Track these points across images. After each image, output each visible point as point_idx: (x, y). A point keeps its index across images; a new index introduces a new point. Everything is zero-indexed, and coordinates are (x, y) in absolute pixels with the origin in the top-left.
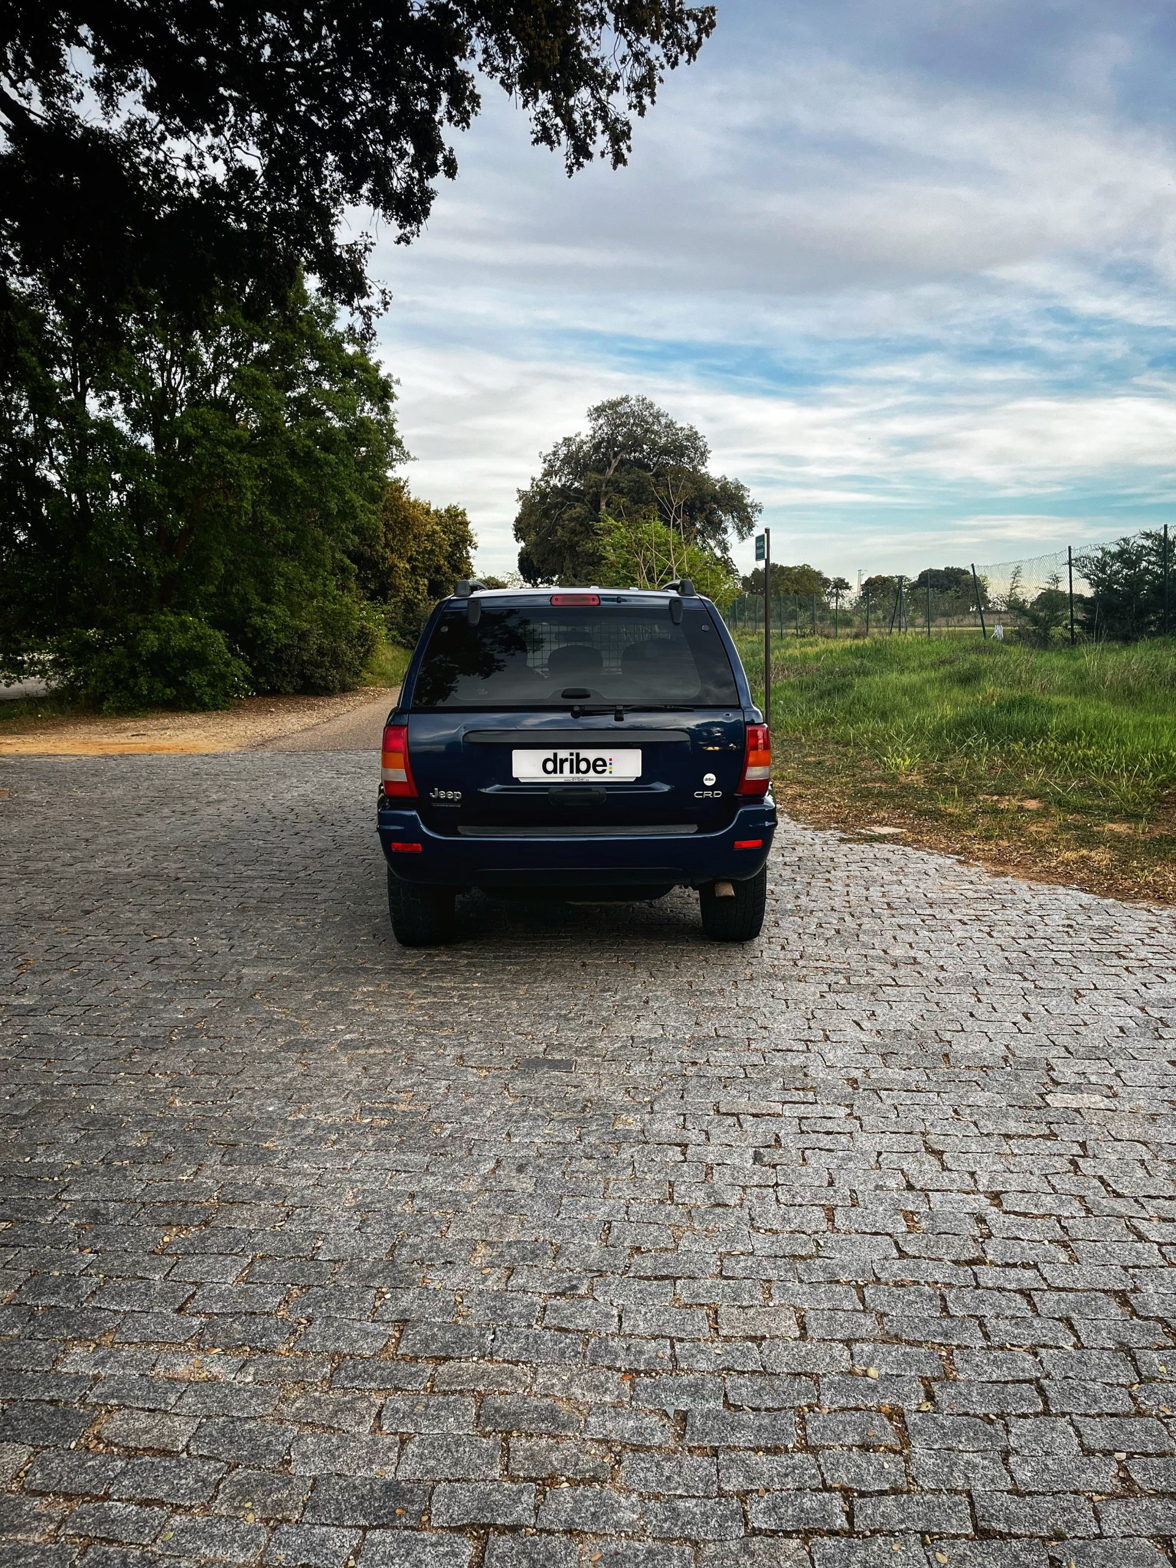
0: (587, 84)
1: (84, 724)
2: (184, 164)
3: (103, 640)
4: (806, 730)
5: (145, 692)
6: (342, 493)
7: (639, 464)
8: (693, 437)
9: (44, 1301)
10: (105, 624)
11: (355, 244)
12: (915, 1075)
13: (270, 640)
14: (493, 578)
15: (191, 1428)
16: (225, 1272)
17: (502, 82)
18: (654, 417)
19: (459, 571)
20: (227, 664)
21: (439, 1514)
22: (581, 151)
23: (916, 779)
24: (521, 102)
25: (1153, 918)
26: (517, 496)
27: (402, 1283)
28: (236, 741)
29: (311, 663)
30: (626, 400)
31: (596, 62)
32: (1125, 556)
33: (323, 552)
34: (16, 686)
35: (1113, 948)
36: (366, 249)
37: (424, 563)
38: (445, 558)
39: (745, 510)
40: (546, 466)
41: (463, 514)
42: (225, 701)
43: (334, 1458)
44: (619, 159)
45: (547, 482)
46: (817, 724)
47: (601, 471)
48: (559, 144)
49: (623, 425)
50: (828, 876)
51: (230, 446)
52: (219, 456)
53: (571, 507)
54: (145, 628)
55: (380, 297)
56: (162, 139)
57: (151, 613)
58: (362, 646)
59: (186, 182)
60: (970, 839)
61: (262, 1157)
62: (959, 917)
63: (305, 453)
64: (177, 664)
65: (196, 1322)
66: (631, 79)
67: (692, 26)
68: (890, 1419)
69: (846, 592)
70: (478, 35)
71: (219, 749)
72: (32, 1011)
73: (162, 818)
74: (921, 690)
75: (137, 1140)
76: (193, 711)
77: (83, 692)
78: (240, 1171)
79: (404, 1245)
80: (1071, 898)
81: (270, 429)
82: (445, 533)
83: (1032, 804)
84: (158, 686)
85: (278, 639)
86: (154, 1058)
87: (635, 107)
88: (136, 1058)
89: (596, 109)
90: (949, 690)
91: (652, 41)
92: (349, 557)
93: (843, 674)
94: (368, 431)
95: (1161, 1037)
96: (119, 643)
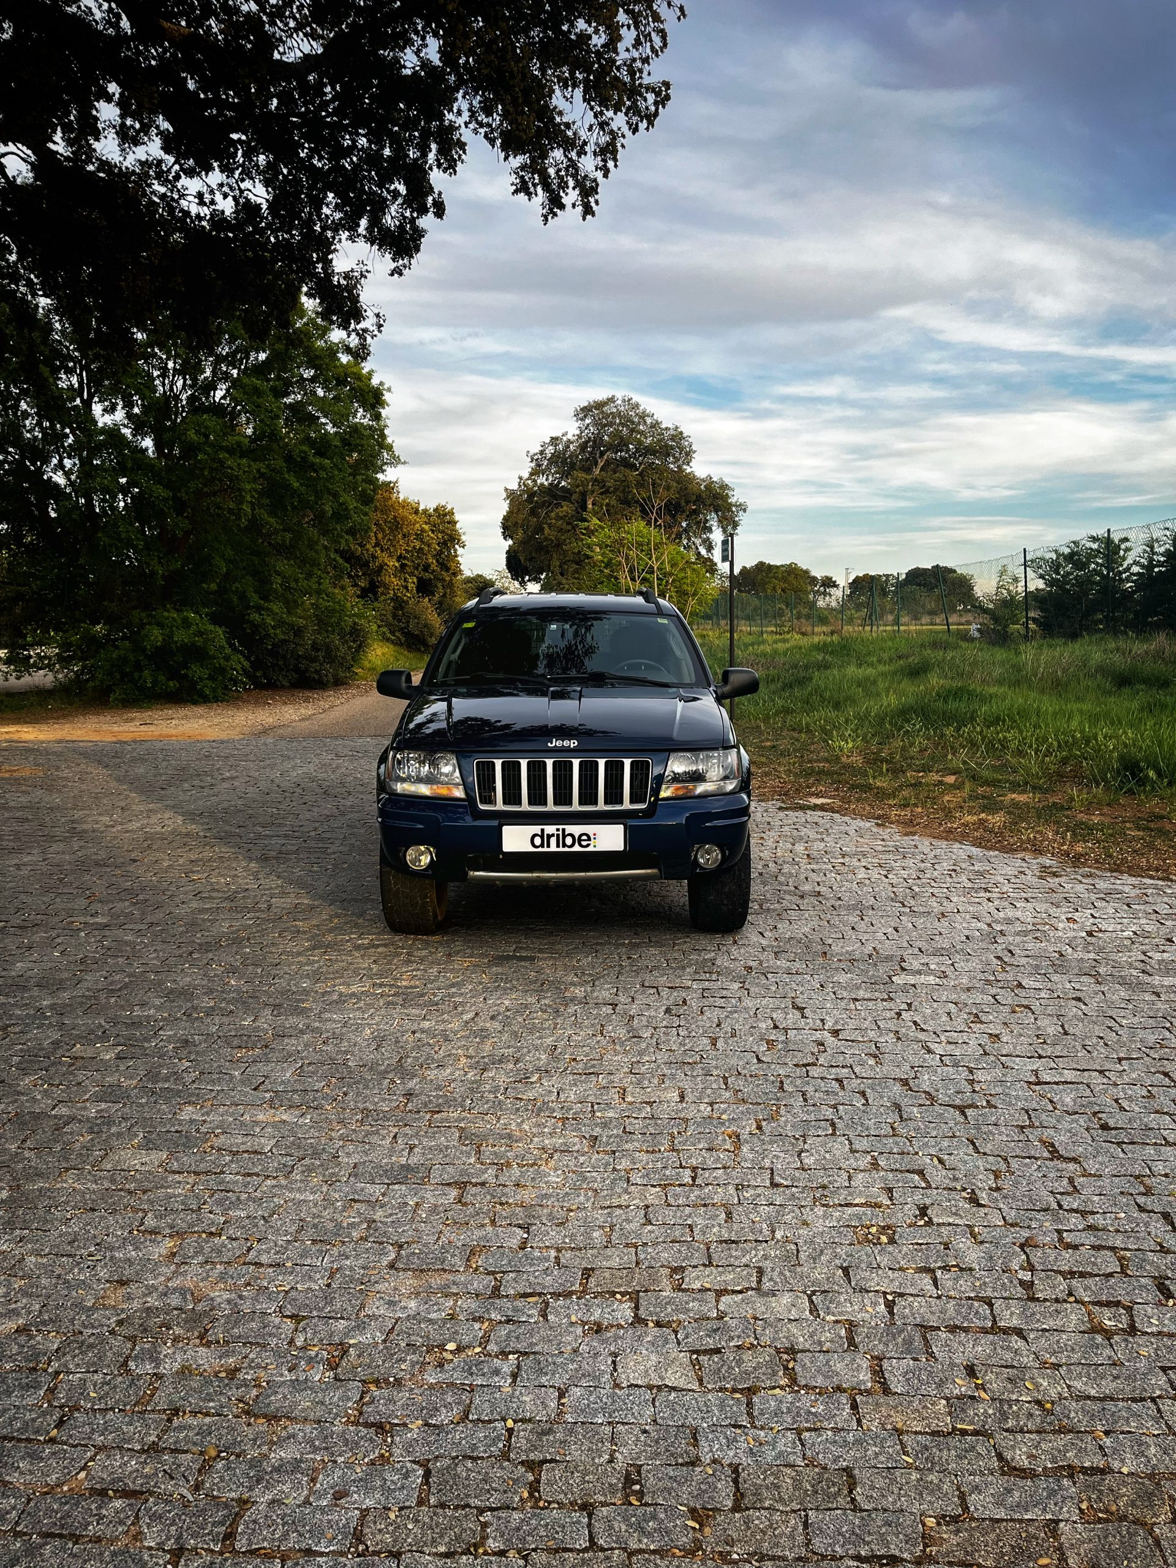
0: (559, 146)
1: (93, 714)
2: (196, 200)
3: (108, 635)
4: (767, 719)
5: (149, 685)
6: (336, 496)
7: (626, 463)
8: (678, 436)
9: (161, 1085)
10: (112, 621)
11: (352, 271)
12: (798, 965)
13: (268, 635)
14: (481, 576)
15: (273, 1142)
16: (283, 1070)
17: (486, 136)
18: (640, 417)
19: (447, 569)
20: (227, 658)
21: (435, 1177)
22: (555, 203)
23: (857, 760)
24: (502, 155)
25: (1025, 865)
26: (504, 495)
27: (407, 1074)
28: (238, 729)
29: (306, 658)
30: (612, 400)
31: (568, 126)
32: (1075, 557)
33: (317, 552)
34: (26, 680)
35: (983, 886)
36: (362, 275)
37: (413, 561)
38: (434, 556)
39: (729, 510)
40: (533, 465)
41: (452, 513)
42: (224, 694)
43: (367, 1155)
44: (588, 211)
45: (535, 481)
46: (777, 714)
47: (588, 470)
48: (536, 195)
49: (610, 424)
50: (763, 835)
51: (231, 451)
52: (221, 462)
53: (558, 505)
54: (150, 624)
55: (374, 320)
56: (177, 177)
57: (155, 609)
58: (354, 641)
59: (198, 216)
60: (890, 806)
61: (303, 1012)
62: (864, 864)
63: (302, 458)
64: (179, 658)
65: (268, 1095)
66: (597, 144)
67: (651, 97)
68: (730, 1137)
69: (833, 591)
70: (464, 97)
71: (223, 736)
72: (106, 926)
73: (184, 791)
74: (874, 682)
75: (207, 1003)
76: (195, 703)
77: (91, 684)
78: (286, 1019)
79: (408, 1057)
80: (961, 851)
81: (267, 435)
82: (433, 532)
83: (951, 779)
84: (162, 678)
85: (275, 634)
86: (210, 955)
87: (601, 169)
88: (195, 956)
89: (568, 166)
90: (899, 683)
91: (615, 113)
92: (342, 557)
93: (806, 667)
94: (361, 436)
95: (996, 942)
96: (124, 638)
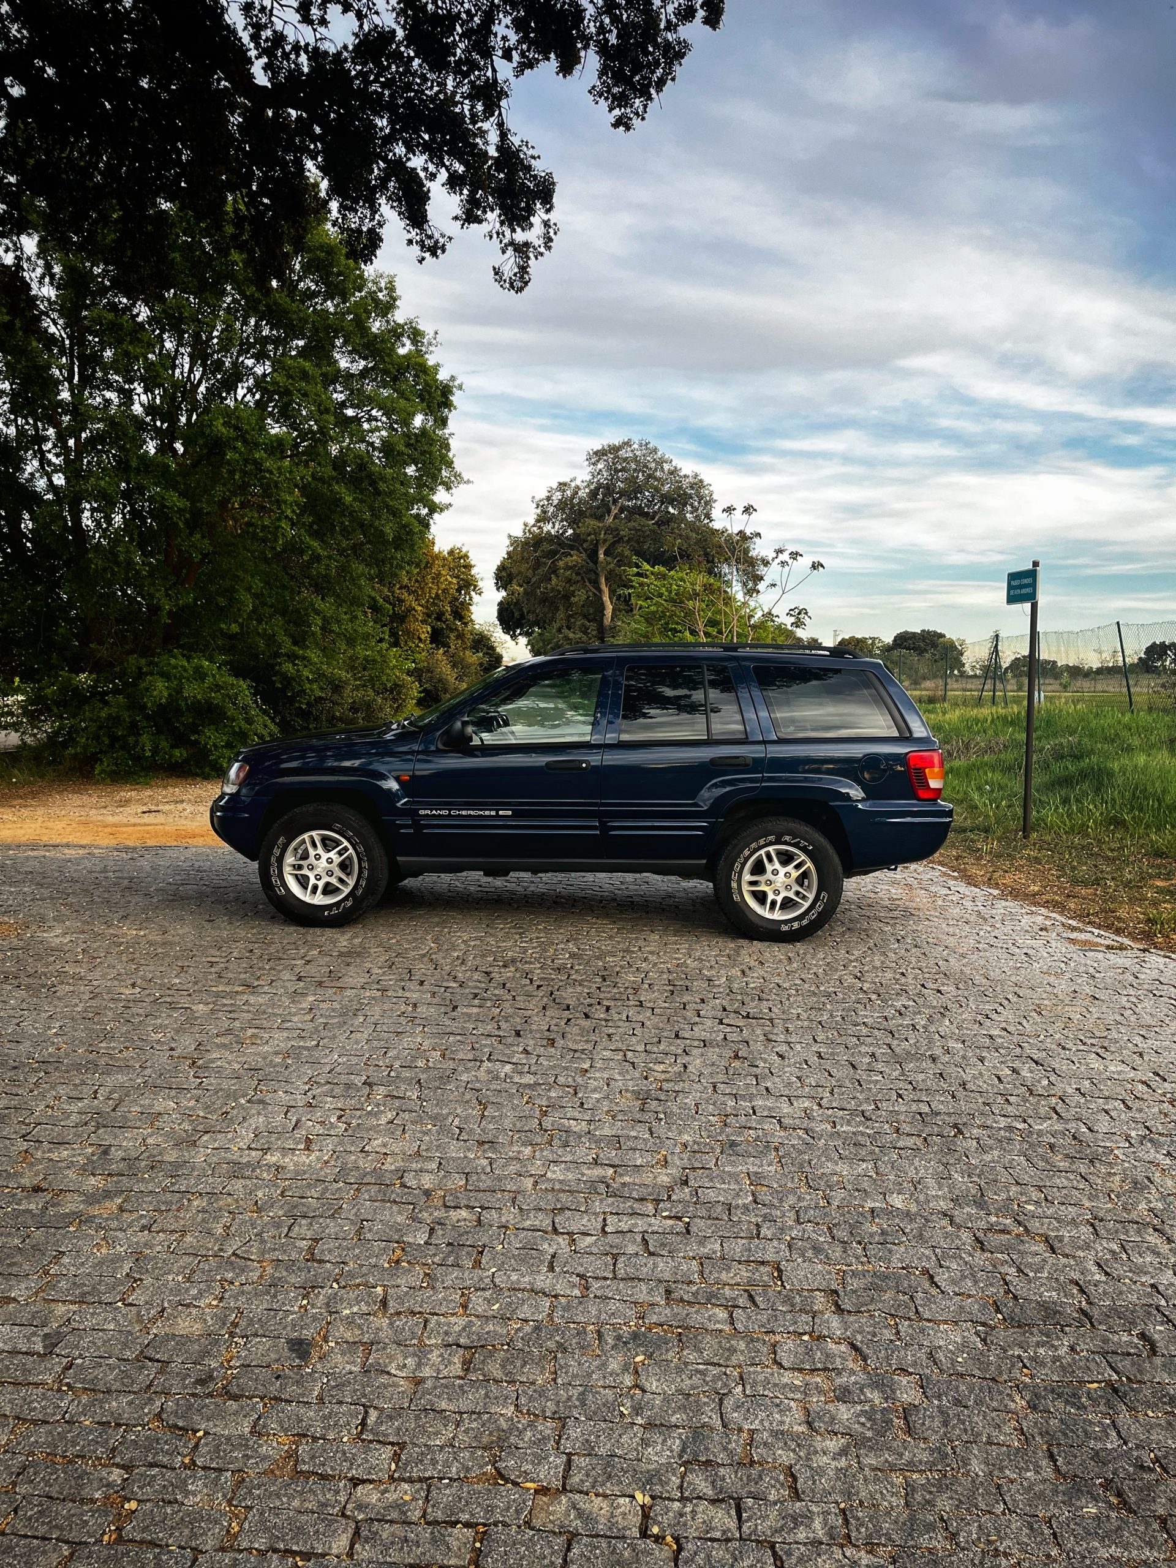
1: (74, 792)
3: (95, 687)
5: (148, 754)
7: (638, 511)
8: (698, 484)
10: (98, 667)
13: (302, 692)
18: (657, 463)
19: (460, 618)
26: (507, 541)
30: (628, 444)
37: (427, 608)
38: (449, 604)
39: (751, 564)
40: (539, 511)
41: (466, 556)
45: (540, 528)
47: (600, 518)
49: (625, 470)
52: (257, 464)
53: (566, 555)
54: (152, 674)
57: (157, 655)
64: (188, 719)
77: (69, 750)
82: (451, 576)
84: (164, 744)
85: (312, 690)
96: (116, 691)
